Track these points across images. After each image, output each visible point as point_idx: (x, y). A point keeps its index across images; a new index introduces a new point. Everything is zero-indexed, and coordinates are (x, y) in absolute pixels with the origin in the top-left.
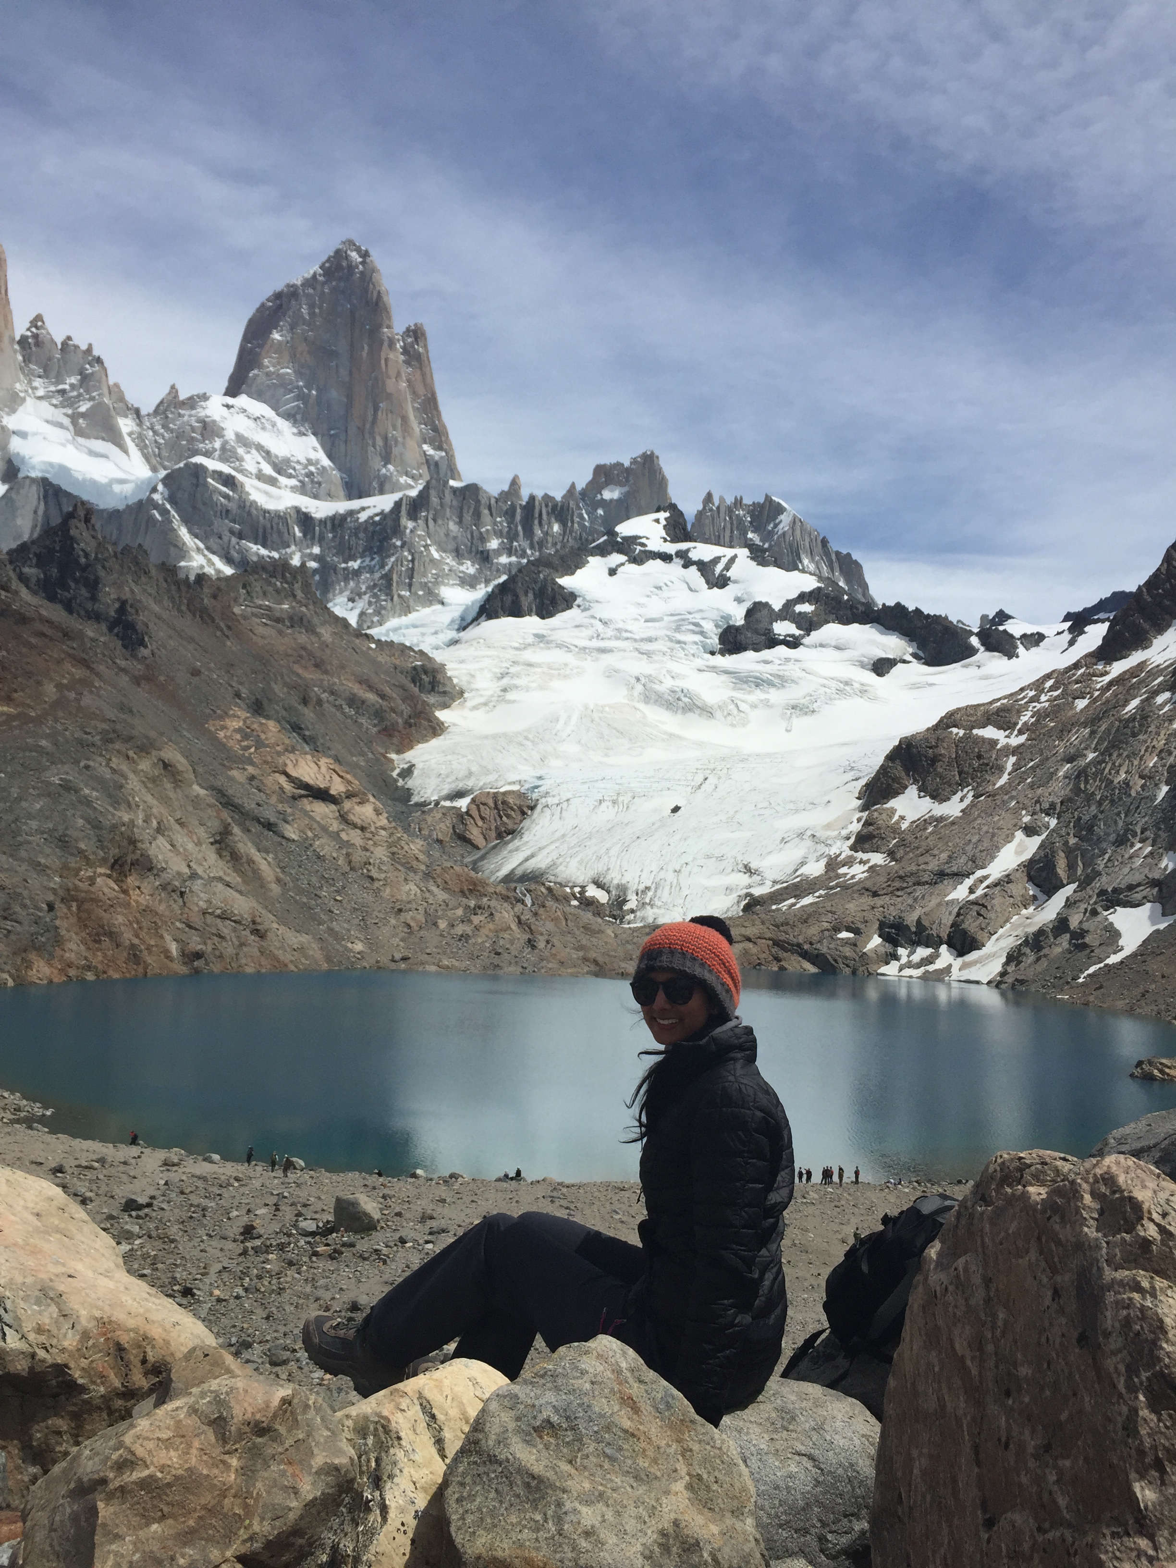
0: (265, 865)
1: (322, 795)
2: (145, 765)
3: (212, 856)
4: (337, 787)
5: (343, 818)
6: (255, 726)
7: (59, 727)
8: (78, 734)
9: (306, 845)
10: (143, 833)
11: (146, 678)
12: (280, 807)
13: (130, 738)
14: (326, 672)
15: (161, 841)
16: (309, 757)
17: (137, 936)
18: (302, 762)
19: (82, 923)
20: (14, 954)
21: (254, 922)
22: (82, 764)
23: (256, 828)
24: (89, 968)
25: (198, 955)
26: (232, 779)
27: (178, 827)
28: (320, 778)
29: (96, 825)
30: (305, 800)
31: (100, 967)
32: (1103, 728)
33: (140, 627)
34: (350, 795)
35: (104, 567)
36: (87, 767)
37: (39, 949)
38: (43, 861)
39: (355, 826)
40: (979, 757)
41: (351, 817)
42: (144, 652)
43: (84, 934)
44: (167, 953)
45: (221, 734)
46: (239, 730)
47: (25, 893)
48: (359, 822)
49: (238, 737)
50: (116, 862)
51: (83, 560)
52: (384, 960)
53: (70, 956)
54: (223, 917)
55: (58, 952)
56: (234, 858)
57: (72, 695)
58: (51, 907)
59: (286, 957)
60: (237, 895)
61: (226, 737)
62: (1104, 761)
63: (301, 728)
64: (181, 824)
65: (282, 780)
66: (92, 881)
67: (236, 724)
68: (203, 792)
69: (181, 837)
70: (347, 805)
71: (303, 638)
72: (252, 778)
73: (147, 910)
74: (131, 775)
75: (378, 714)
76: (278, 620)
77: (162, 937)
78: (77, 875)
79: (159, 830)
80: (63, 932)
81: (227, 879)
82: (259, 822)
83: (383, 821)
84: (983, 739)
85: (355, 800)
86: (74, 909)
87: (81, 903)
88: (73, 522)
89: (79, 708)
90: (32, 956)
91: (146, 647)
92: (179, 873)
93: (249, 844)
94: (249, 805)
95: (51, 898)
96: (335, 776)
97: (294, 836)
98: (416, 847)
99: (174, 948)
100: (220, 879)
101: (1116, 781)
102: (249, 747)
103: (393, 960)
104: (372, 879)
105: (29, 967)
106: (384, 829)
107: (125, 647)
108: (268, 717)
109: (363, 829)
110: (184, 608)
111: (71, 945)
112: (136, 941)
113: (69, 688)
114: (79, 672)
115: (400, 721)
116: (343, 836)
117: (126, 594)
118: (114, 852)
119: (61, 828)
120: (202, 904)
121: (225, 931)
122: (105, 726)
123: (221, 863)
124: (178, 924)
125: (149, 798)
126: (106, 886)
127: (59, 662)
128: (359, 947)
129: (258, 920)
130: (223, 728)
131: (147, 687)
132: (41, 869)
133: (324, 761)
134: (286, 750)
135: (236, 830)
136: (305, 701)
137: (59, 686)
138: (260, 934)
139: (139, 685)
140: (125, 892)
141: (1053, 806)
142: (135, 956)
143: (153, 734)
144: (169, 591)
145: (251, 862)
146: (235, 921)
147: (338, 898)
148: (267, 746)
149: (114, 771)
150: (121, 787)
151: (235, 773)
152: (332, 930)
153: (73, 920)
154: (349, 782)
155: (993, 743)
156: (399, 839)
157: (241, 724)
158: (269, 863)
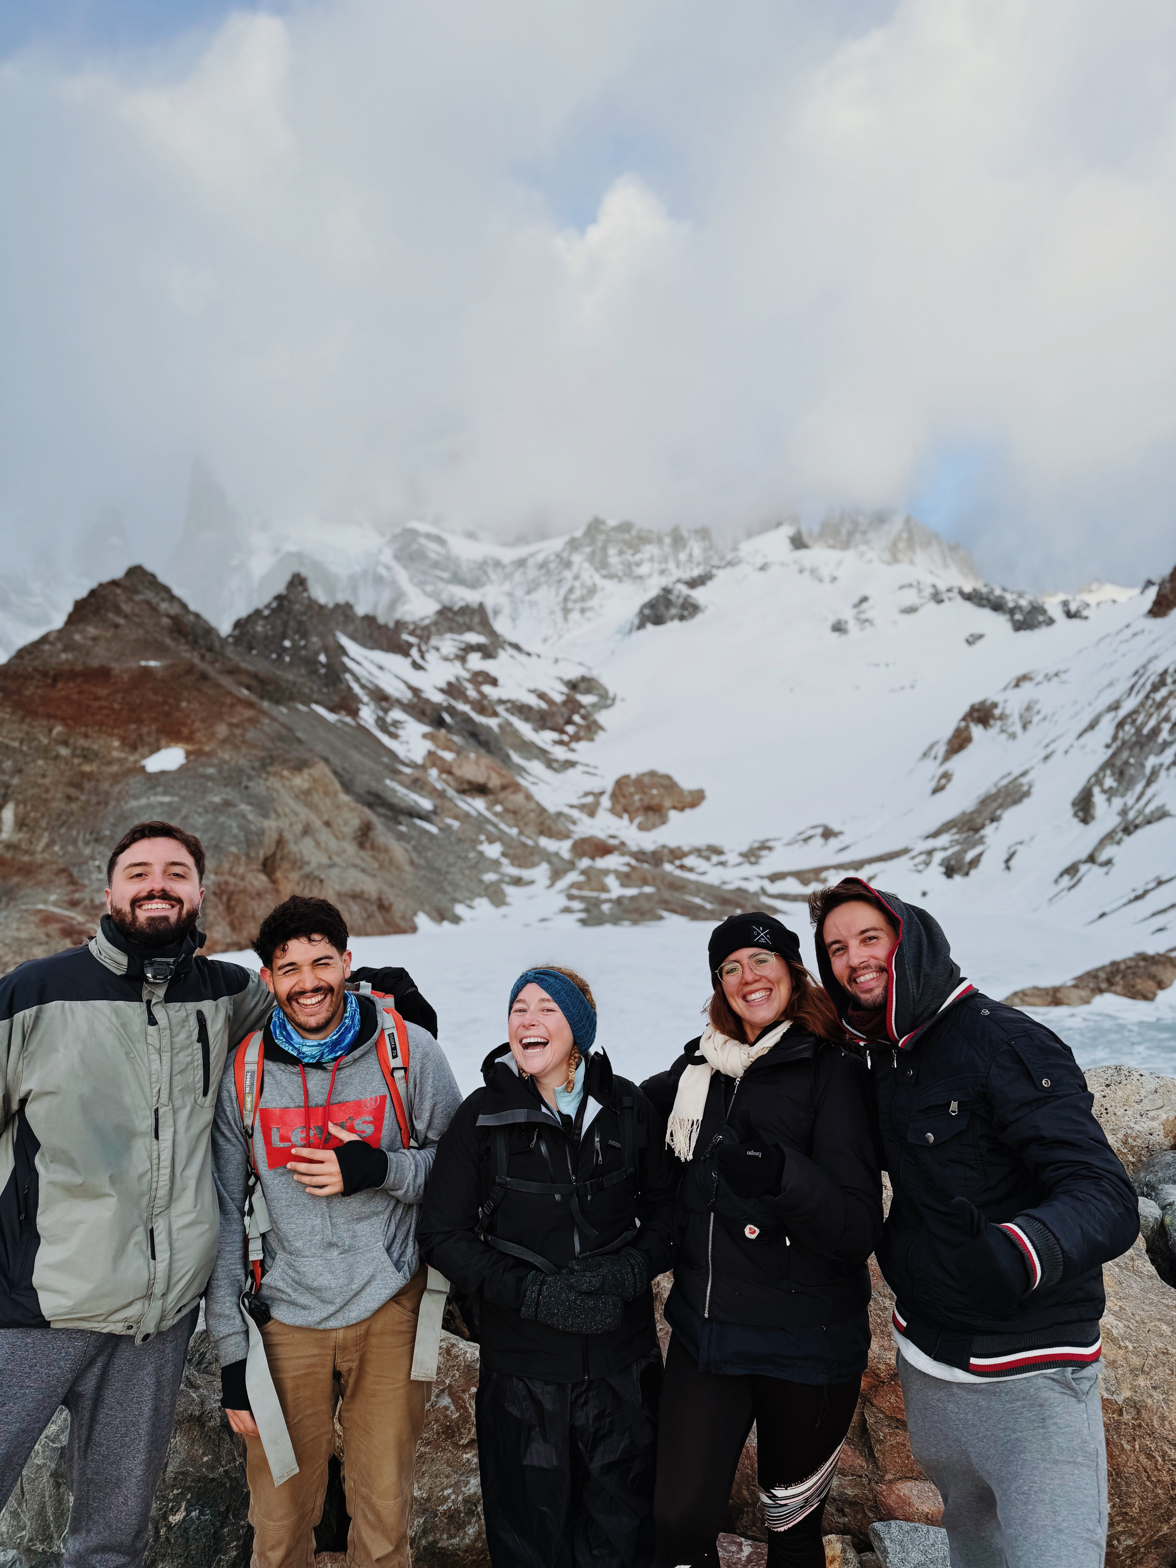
1: (480, 788)
2: (297, 780)
3: (352, 848)
4: (493, 781)
7: (227, 758)
8: (242, 761)
9: (450, 831)
10: (290, 834)
11: (341, 707)
13: (286, 761)
15: (307, 842)
16: (472, 759)
18: (465, 762)
21: (379, 899)
22: (243, 786)
27: (323, 828)
28: (482, 774)
29: (248, 833)
33: (338, 668)
34: (504, 788)
35: (311, 622)
36: (247, 788)
39: (509, 811)
41: (506, 804)
42: (339, 686)
48: (512, 808)
50: (266, 860)
51: (299, 618)
56: (374, 847)
57: (238, 732)
60: (370, 878)
63: (476, 735)
64: (328, 824)
65: (447, 778)
66: (242, 877)
68: (348, 798)
69: (324, 835)
70: (502, 796)
72: (417, 780)
74: (282, 791)
78: (230, 872)
79: (304, 832)
80: (212, 918)
81: (364, 865)
82: (411, 816)
83: (532, 805)
85: (511, 790)
86: (225, 898)
87: (230, 893)
89: (244, 742)
91: (342, 682)
92: (320, 864)
94: (402, 803)
96: (491, 772)
100: (356, 866)
106: (533, 811)
109: (515, 813)
111: (218, 928)
113: (236, 726)
114: (248, 713)
115: (561, 722)
118: (264, 853)
119: (218, 836)
120: (337, 887)
121: (355, 908)
122: (265, 754)
123: (359, 852)
125: (297, 807)
126: (256, 879)
127: (232, 706)
129: (383, 897)
133: (485, 761)
135: (379, 825)
137: (231, 725)
138: (384, 908)
140: (274, 882)
143: (305, 756)
145: (386, 850)
146: (364, 899)
149: (268, 788)
150: (273, 801)
154: (504, 777)
156: (546, 818)
158: (406, 850)
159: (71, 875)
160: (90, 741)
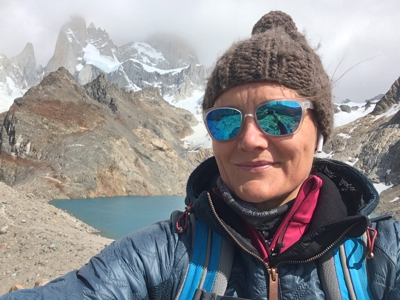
0: (146, 168)
1: (161, 149)
2: (118, 142)
3: (134, 166)
4: (165, 147)
5: (166, 155)
6: (145, 131)
7: (98, 133)
8: (102, 135)
9: (157, 163)
10: (117, 160)
11: (118, 118)
12: (150, 153)
13: (114, 136)
14: (163, 116)
15: (121, 162)
16: (158, 139)
17: (115, 186)
18: (156, 140)
19: (102, 183)
20: (87, 190)
21: (144, 183)
22: (103, 143)
23: (144, 158)
24: (104, 194)
25: (130, 191)
26: (139, 145)
27: (125, 158)
28: (161, 144)
29: (106, 158)
30: (157, 151)
31: (106, 194)
32: (372, 134)
33: (116, 105)
34: (168, 149)
35: (107, 90)
37: (92, 189)
38: (93, 167)
39: (169, 157)
40: (338, 141)
41: (168, 155)
42: (117, 112)
43: (103, 185)
44: (122, 191)
45: (136, 133)
46: (140, 132)
47: (89, 175)
48: (171, 157)
49: (140, 134)
50: (110, 167)
51: (102, 88)
52: (176, 193)
53: (100, 191)
54: (136, 182)
55: (96, 190)
56: (139, 166)
57: (100, 125)
58: (95, 179)
59: (152, 192)
60: (140, 176)
61: (137, 134)
62: (372, 143)
63: (156, 131)
65: (151, 145)
66: (105, 172)
67: (140, 130)
68: (132, 150)
69: (126, 161)
70: (167, 152)
71: (157, 107)
72: (143, 145)
73: (118, 179)
74: (114, 145)
75: (176, 127)
76: (150, 102)
77: (121, 186)
78: (101, 171)
79: (121, 159)
80: (98, 185)
81: (137, 172)
82: (145, 157)
83: (177, 156)
84: (339, 137)
85: (170, 150)
86: (101, 179)
87: (102, 178)
88: (100, 78)
89: (102, 128)
90: (91, 191)
91: (117, 110)
92: (126, 170)
93: (143, 163)
94: (143, 152)
95: (95, 176)
96: (164, 144)
97: (154, 160)
98: (185, 163)
99: (124, 189)
100: (135, 172)
101: (375, 149)
102: (142, 137)
103: (178, 193)
104: (173, 172)
105: (90, 193)
106: (177, 158)
107: (112, 110)
108: (147, 128)
109: (171, 158)
110: (127, 99)
111: (99, 188)
112: (115, 188)
113: (100, 123)
114: (102, 119)
115: (181, 129)
116: (166, 160)
117: (113, 97)
118: (110, 165)
119: (98, 159)
120: (131, 178)
121: (137, 186)
122: (108, 133)
123: (136, 168)
124: (125, 183)
125: (118, 151)
126: (108, 174)
127: (97, 116)
128: (170, 190)
129: (145, 183)
130: (136, 131)
131: (118, 121)
132: (93, 169)
133: (162, 140)
134: (152, 137)
135: (140, 159)
136: (157, 123)
137: (98, 123)
138: (145, 186)
139: (115, 120)
140: (112, 175)
141: (357, 155)
142: (114, 191)
143: (119, 135)
144: (123, 95)
145: (143, 167)
146: (139, 183)
147: (165, 177)
148: (147, 136)
149: (110, 144)
150: (112, 148)
151: (139, 143)
152: (163, 186)
153: (100, 182)
154: (168, 146)
155: (342, 137)
156: (181, 161)
157: (141, 130)
158: (148, 168)
159: (53, 168)
160: (54, 124)
